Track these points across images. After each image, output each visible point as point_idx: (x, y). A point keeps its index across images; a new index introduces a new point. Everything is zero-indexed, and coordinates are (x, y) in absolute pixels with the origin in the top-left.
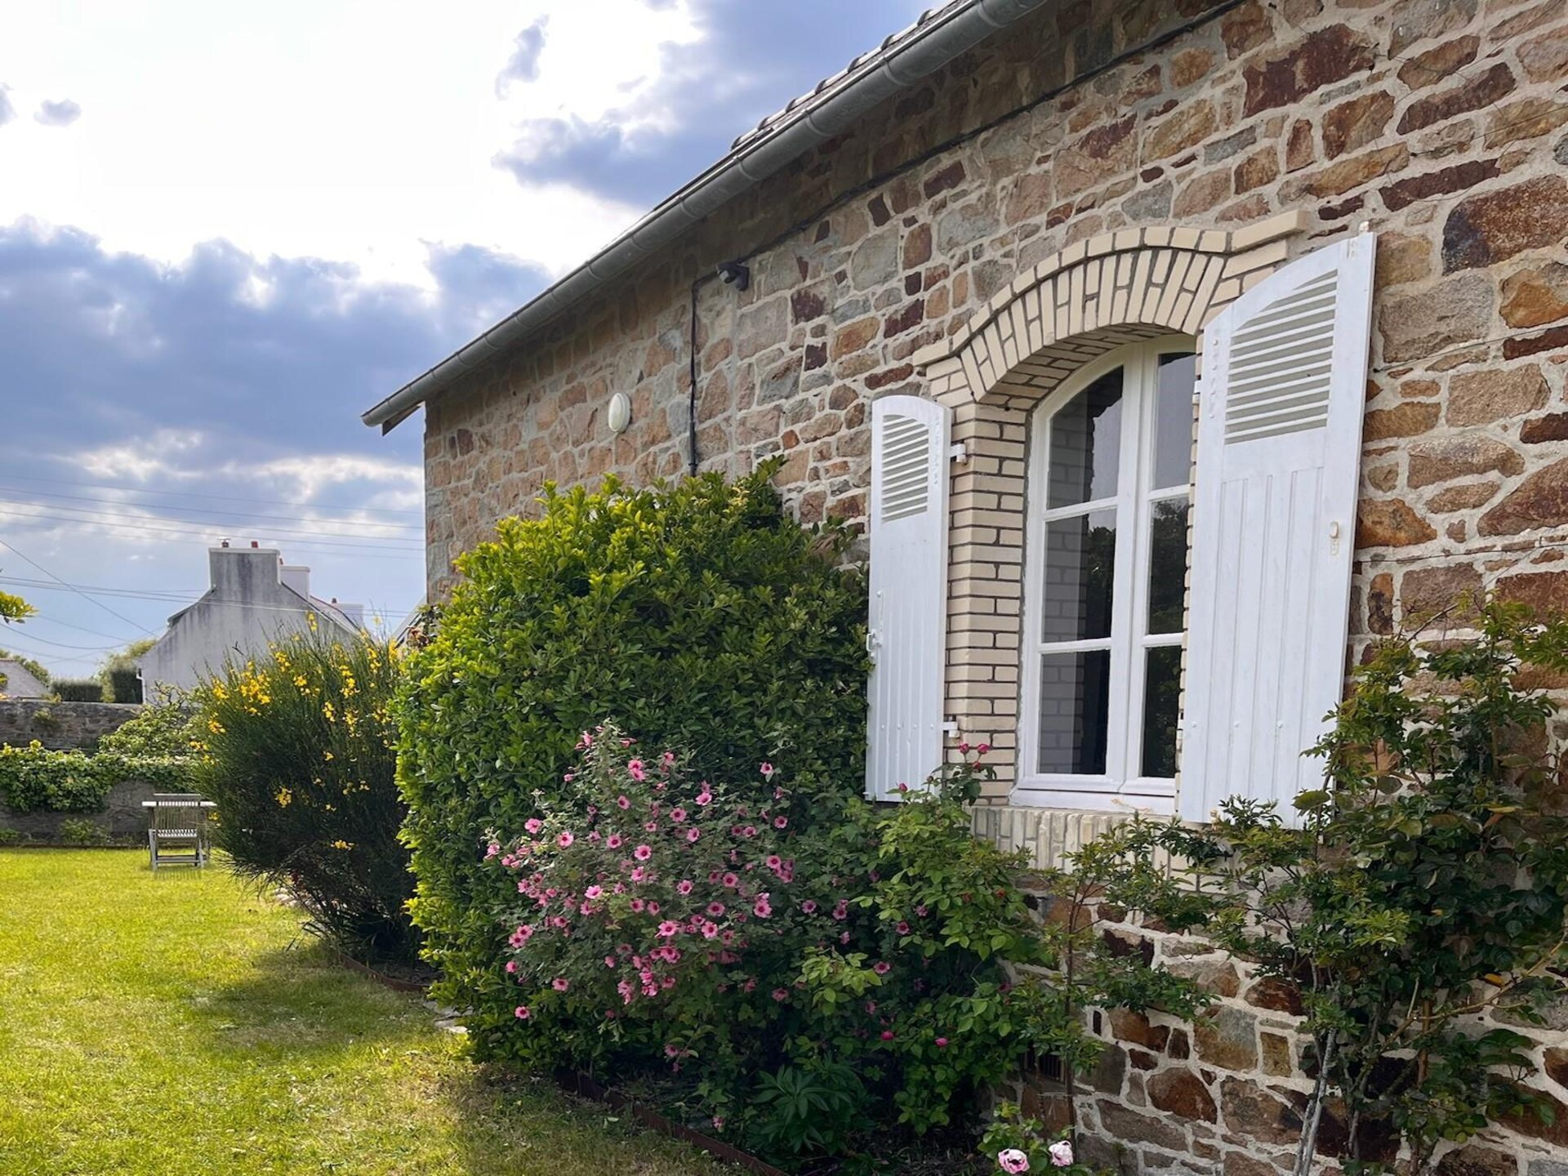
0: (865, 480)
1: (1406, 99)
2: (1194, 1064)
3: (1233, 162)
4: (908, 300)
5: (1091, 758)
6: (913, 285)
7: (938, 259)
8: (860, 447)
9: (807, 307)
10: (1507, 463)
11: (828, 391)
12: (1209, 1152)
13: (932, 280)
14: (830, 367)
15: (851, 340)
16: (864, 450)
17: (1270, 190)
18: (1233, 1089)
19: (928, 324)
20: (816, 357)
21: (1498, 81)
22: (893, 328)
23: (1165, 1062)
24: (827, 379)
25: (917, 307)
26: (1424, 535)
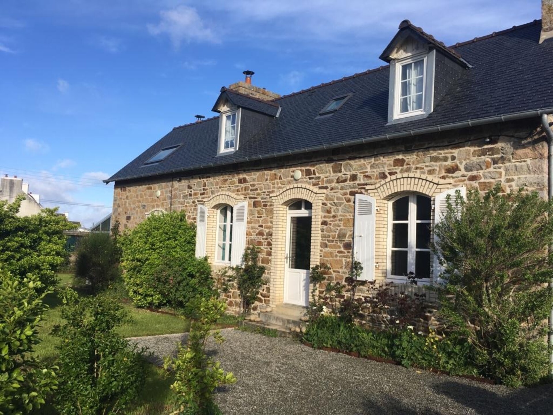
0: (196, 215)
1: (251, 188)
2: (232, 299)
3: (237, 188)
4: (203, 191)
5: (223, 258)
6: (204, 189)
7: (207, 187)
8: (196, 209)
9: (190, 187)
10: (257, 229)
11: (192, 201)
12: (233, 311)
13: (206, 190)
14: (192, 197)
15: (196, 194)
16: (197, 211)
17: (240, 193)
18: (235, 302)
19: (205, 196)
20: (190, 195)
21: (256, 189)
22: (201, 194)
23: (229, 299)
24: (191, 199)
25: (204, 193)
26: (252, 235)
